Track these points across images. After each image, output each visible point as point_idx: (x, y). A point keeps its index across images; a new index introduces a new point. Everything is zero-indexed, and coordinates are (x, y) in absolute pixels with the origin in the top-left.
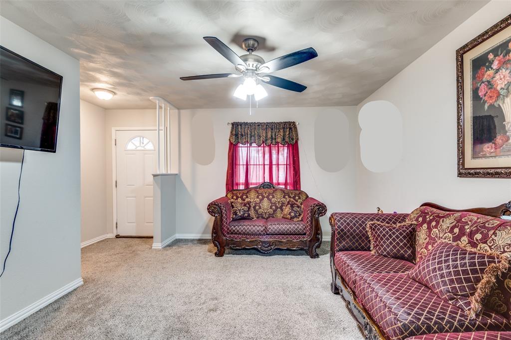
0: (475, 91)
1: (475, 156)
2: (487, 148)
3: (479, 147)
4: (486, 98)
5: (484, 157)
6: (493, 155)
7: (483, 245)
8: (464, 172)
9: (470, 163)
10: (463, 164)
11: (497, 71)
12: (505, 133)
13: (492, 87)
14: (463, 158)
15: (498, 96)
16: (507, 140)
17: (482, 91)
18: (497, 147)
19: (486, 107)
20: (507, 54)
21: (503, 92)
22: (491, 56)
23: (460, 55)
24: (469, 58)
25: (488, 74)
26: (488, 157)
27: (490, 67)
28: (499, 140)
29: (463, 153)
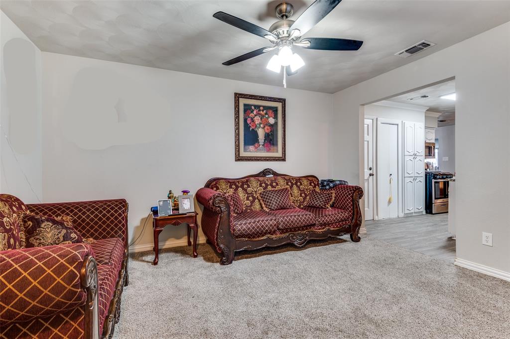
0: (245, 120)
1: (245, 150)
2: (251, 148)
3: (247, 147)
4: (251, 125)
5: (250, 151)
6: (254, 151)
7: (249, 189)
8: (239, 158)
9: (243, 154)
10: (239, 154)
11: (256, 116)
12: (259, 142)
13: (253, 121)
14: (239, 151)
15: (256, 126)
16: (261, 146)
17: (249, 121)
18: (256, 148)
19: (251, 129)
20: (260, 110)
21: (258, 125)
22: (253, 108)
23: (238, 96)
24: (243, 101)
25: (252, 115)
26: (252, 152)
27: (252, 112)
28: (256, 145)
29: (239, 148)
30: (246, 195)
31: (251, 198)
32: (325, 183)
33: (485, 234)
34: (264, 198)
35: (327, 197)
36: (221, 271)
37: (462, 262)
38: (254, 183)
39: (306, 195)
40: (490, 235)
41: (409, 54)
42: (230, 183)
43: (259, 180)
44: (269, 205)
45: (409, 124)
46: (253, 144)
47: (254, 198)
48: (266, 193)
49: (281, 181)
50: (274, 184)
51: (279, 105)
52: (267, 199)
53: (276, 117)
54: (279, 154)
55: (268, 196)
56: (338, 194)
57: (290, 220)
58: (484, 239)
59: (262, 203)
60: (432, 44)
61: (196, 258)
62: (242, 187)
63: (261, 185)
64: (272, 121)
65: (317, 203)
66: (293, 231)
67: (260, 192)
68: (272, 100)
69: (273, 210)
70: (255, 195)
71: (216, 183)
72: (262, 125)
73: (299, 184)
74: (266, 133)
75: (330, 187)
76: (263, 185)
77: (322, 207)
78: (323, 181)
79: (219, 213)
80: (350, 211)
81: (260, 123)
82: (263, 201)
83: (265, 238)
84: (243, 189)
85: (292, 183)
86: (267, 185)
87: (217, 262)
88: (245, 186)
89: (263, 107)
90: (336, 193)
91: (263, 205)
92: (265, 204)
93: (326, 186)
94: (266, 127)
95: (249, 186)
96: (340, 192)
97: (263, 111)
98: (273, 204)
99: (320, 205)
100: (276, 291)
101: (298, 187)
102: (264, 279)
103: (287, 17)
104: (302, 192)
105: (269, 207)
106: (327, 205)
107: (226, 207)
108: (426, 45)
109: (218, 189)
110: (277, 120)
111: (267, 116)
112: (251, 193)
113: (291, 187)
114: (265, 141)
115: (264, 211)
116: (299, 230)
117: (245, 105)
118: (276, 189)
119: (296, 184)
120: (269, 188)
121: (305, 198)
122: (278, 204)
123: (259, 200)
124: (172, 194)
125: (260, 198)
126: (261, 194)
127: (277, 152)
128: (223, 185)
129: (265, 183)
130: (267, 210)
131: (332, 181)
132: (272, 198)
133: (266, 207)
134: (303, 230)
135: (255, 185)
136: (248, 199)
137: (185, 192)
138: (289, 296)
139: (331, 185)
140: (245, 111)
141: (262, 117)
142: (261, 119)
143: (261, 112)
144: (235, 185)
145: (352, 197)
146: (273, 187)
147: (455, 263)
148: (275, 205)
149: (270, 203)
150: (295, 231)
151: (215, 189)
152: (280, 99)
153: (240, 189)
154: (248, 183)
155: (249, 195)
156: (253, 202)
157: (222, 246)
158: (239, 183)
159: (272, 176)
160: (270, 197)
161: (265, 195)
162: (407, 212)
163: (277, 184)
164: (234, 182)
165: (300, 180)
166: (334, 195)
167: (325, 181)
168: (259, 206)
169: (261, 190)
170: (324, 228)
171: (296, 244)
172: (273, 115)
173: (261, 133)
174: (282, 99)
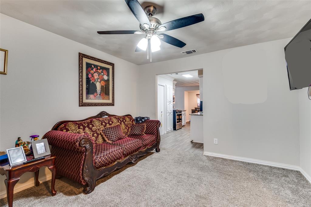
0: (87, 75)
1: (87, 98)
2: (91, 96)
3: (88, 95)
4: (91, 79)
6: (93, 99)
7: (94, 128)
8: (82, 104)
9: (85, 101)
10: (82, 101)
11: (95, 72)
12: (97, 92)
13: (93, 76)
14: (82, 98)
15: (95, 80)
16: (98, 95)
17: (90, 76)
18: (95, 96)
19: (91, 82)
20: (98, 69)
21: (96, 80)
22: (93, 66)
23: (82, 56)
24: (85, 60)
25: (92, 72)
26: (92, 99)
27: (92, 69)
28: (95, 94)
29: (82, 97)
30: (92, 133)
31: (95, 135)
32: (139, 119)
33: (215, 139)
34: (106, 133)
35: (142, 128)
36: (89, 200)
37: (206, 153)
38: (97, 123)
39: (129, 128)
40: (217, 139)
41: (186, 54)
42: (78, 124)
43: (100, 121)
44: (111, 138)
45: (168, 86)
46: (93, 93)
47: (98, 134)
48: (107, 129)
49: (115, 120)
50: (111, 122)
51: (110, 67)
52: (108, 134)
53: (108, 75)
54: (110, 101)
55: (109, 132)
56: (148, 125)
57: (130, 147)
58: (215, 141)
59: (105, 137)
60: (197, 52)
61: (56, 196)
62: (88, 126)
63: (102, 124)
64: (106, 77)
65: (137, 132)
66: (131, 154)
67: (102, 129)
68: (106, 63)
69: (115, 141)
70: (98, 132)
71: (65, 126)
72: (99, 80)
73: (124, 121)
74: (102, 86)
75: (143, 122)
76: (104, 124)
77: (140, 135)
78: (137, 118)
79: (84, 152)
80: (156, 135)
81: (98, 79)
82: (106, 135)
83: (116, 163)
84: (89, 128)
85: (120, 121)
86: (106, 124)
87: (80, 193)
88: (91, 126)
89: (100, 67)
90: (146, 125)
91: (106, 139)
92: (107, 138)
93: (139, 121)
94: (102, 82)
95: (93, 126)
96: (149, 124)
97: (100, 70)
98: (114, 137)
99: (139, 133)
100: (143, 200)
101: (124, 123)
102: (128, 194)
103: (152, 15)
104: (126, 125)
105: (112, 140)
106: (143, 133)
107: (90, 146)
108: (194, 51)
109: (67, 130)
110: (109, 77)
111: (102, 74)
112: (96, 131)
113: (121, 123)
114: (101, 92)
115: (108, 143)
116: (134, 152)
117: (87, 63)
118: (112, 126)
119: (123, 121)
120: (108, 126)
121: (128, 130)
122: (117, 137)
123: (102, 136)
124: (21, 141)
125: (102, 134)
126: (103, 130)
127: (109, 99)
128: (72, 127)
129: (105, 122)
130: (110, 142)
131: (143, 118)
132: (113, 133)
133: (109, 140)
134: (136, 151)
135: (97, 125)
136: (93, 136)
137: (34, 137)
138: (153, 200)
139: (143, 120)
140: (87, 68)
141: (99, 74)
142: (99, 75)
143: (99, 70)
144: (83, 125)
145: (157, 126)
146: (110, 125)
147: (204, 154)
148: (115, 138)
149: (112, 136)
150: (132, 153)
151: (65, 130)
152: (111, 63)
153: (87, 129)
154: (92, 123)
155: (94, 132)
156: (97, 137)
157: (86, 179)
158: (85, 124)
159: (107, 116)
160: (111, 132)
161: (107, 131)
162: (168, 130)
163: (113, 123)
164: (81, 124)
165: (124, 118)
166: (145, 126)
167: (138, 118)
168: (102, 140)
169: (102, 128)
170: (145, 148)
171: (133, 162)
172: (106, 74)
173: (98, 86)
174: (112, 63)
